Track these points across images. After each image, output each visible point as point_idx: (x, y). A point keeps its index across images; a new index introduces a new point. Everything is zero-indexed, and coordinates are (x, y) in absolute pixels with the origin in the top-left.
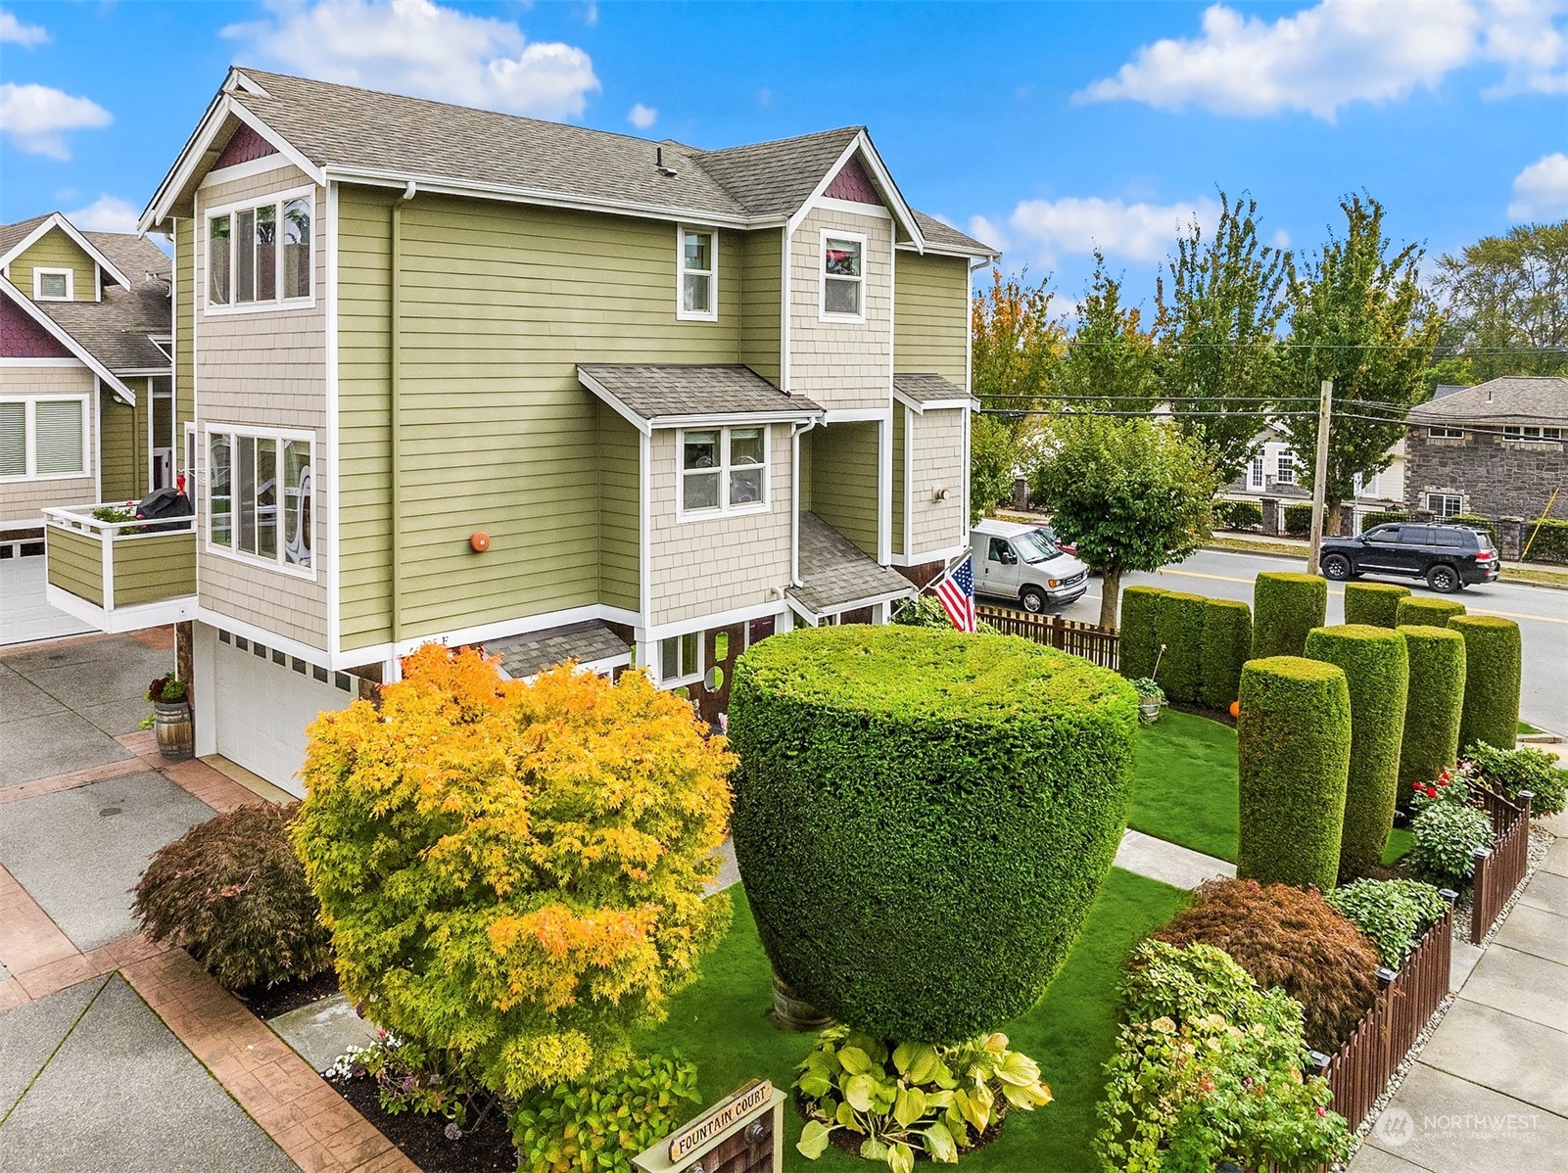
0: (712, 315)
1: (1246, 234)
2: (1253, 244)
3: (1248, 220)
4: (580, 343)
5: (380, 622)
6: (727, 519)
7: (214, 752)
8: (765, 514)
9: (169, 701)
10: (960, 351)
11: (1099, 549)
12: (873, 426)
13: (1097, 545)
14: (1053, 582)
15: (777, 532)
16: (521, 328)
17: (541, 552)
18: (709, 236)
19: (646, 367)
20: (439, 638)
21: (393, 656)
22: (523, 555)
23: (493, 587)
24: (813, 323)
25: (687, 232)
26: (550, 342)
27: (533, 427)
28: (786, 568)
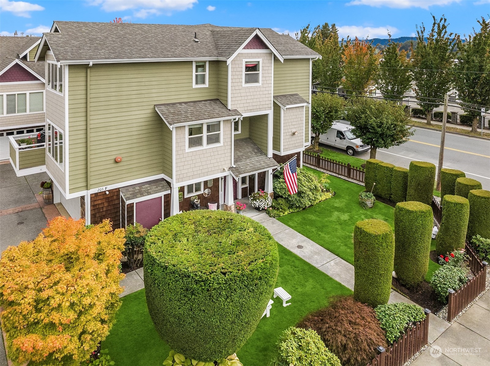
0: (207, 85)
1: (443, 29)
2: (446, 32)
3: (444, 24)
4: (156, 99)
5: (84, 184)
6: (206, 149)
7: (60, 202)
8: (221, 146)
9: (46, 188)
10: (308, 86)
11: (367, 141)
12: (266, 116)
13: (367, 140)
14: (357, 146)
15: (226, 151)
16: (134, 97)
17: (141, 160)
18: (205, 62)
19: (180, 103)
20: (104, 188)
21: (87, 194)
22: (135, 161)
23: (124, 172)
24: (240, 88)
25: (196, 62)
26: (145, 100)
27: (138, 124)
28: (229, 162)
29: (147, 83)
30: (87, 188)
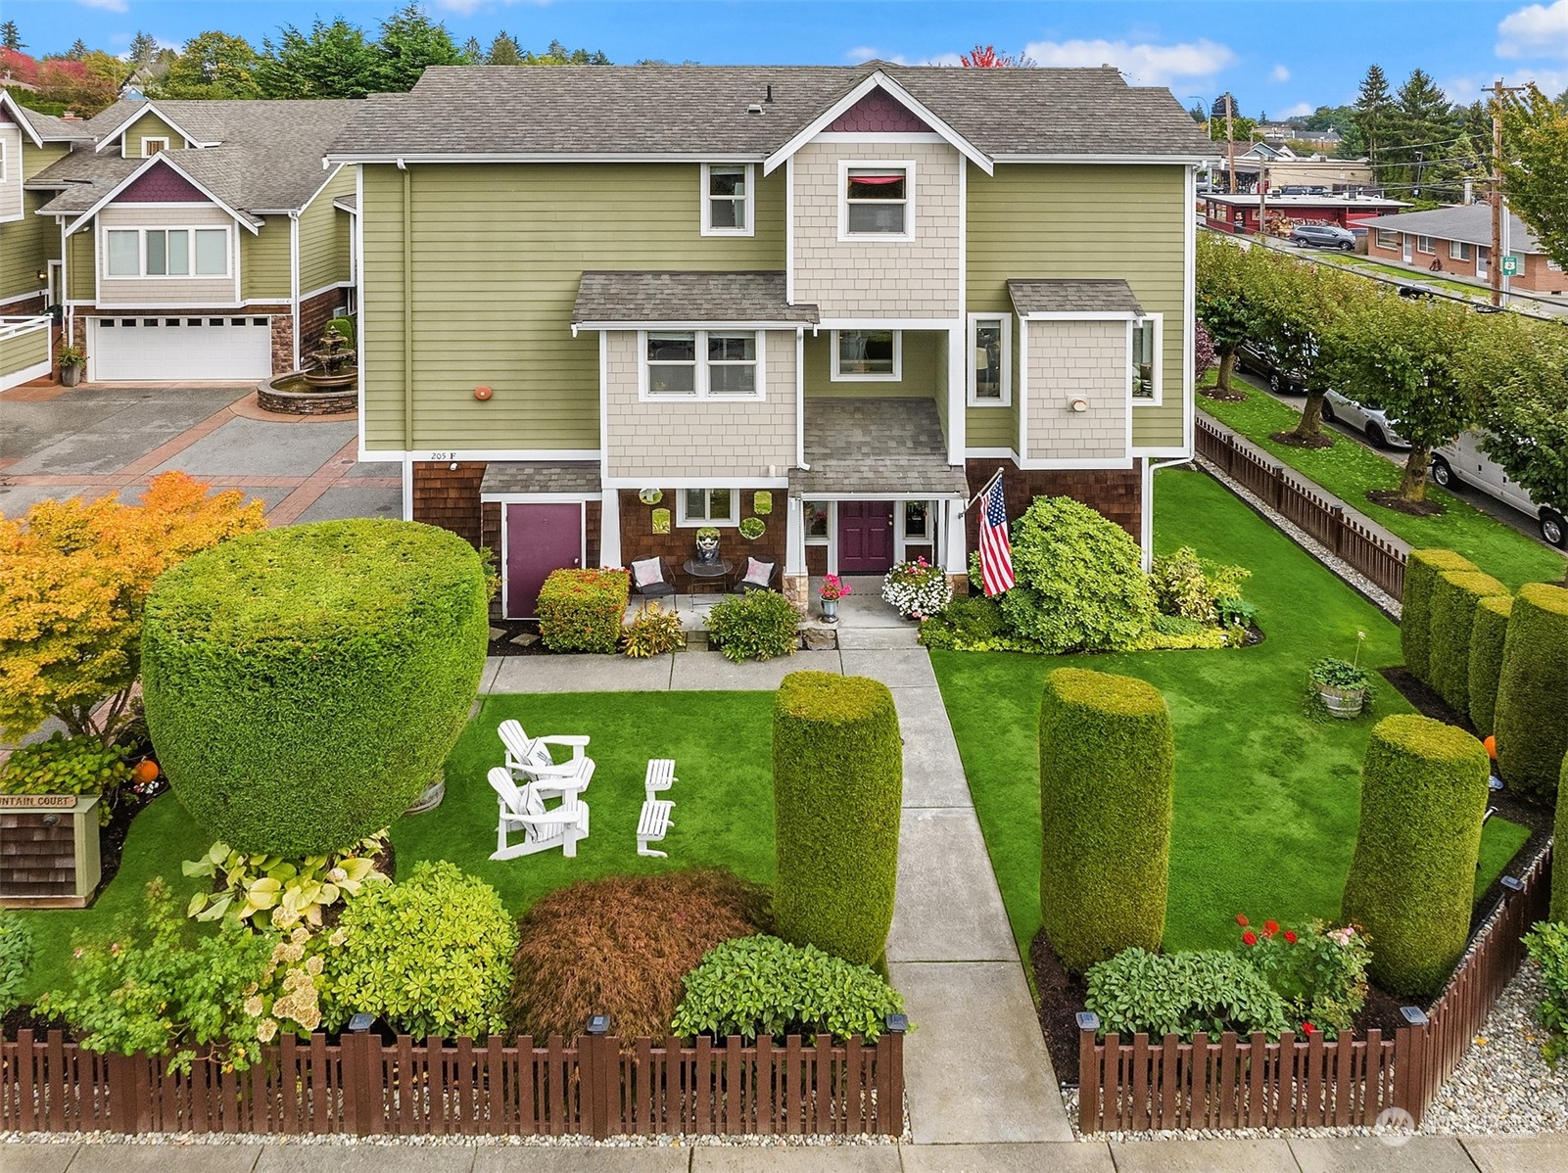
0: (749, 230)
4: (587, 256)
5: (399, 436)
6: (706, 403)
8: (760, 403)
15: (776, 420)
16: (526, 246)
17: (547, 405)
18: (742, 166)
19: (657, 274)
20: (448, 453)
21: (408, 458)
22: (529, 406)
23: (500, 425)
24: (830, 243)
25: (712, 166)
26: (555, 256)
27: (539, 316)
28: (789, 451)
29: (560, 216)
30: (407, 444)
